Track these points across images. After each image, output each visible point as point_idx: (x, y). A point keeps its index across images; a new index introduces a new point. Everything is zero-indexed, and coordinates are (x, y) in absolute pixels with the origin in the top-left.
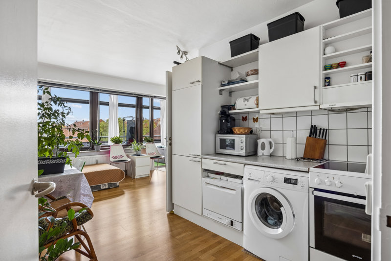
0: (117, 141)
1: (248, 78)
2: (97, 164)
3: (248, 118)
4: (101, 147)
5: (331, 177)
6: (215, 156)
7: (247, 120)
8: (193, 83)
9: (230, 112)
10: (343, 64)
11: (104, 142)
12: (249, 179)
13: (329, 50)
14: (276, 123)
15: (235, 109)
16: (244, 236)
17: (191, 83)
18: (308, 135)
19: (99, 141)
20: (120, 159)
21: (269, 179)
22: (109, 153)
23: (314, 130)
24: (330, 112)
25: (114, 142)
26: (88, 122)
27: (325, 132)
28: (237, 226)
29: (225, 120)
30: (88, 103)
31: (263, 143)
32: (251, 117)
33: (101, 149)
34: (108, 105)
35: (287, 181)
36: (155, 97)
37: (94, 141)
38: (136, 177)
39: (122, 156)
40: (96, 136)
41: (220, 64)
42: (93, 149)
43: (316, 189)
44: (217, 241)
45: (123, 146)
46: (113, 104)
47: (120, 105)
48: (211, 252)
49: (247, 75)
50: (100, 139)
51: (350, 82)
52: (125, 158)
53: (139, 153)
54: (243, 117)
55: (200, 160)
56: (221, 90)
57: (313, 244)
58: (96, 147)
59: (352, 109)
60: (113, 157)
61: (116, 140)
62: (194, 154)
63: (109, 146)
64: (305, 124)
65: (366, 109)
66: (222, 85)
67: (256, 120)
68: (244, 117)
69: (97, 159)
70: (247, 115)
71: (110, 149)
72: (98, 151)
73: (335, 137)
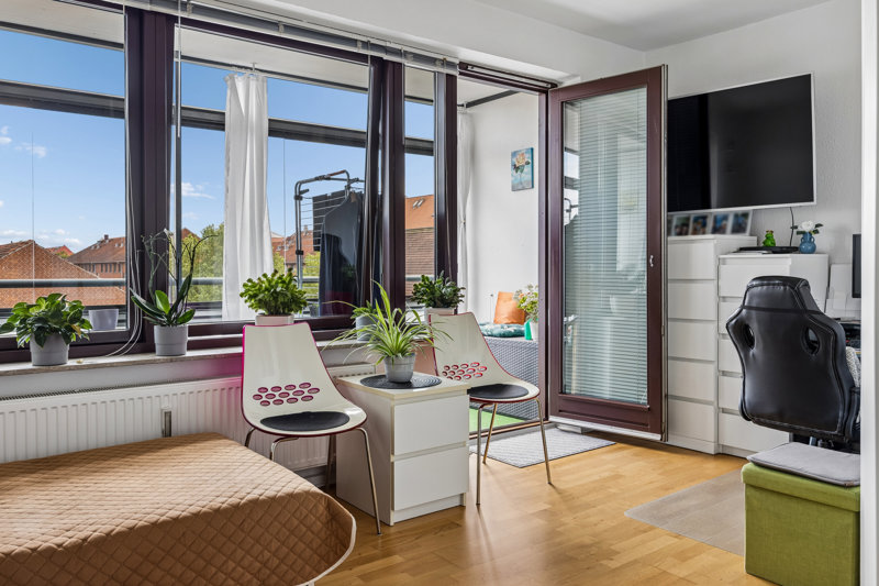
0: (275, 301)
2: (170, 438)
4: (194, 331)
11: (206, 306)
19: (180, 297)
20: (300, 407)
22: (234, 366)
25: (261, 304)
26: (118, 240)
30: (119, 114)
33: (192, 346)
34: (220, 126)
36: (464, 67)
37: (151, 301)
38: (394, 518)
39: (308, 392)
40: (164, 271)
42: (145, 344)
45: (314, 325)
46: (244, 120)
47: (279, 129)
50: (185, 287)
52: (327, 400)
53: (406, 367)
58: (164, 337)
60: (264, 396)
61: (275, 295)
63: (239, 328)
69: (167, 405)
71: (240, 343)
72: (173, 356)
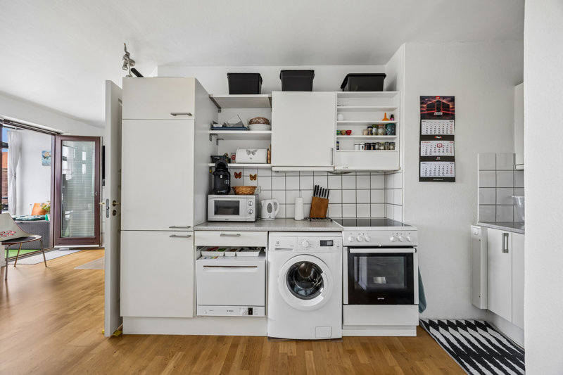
1: (252, 126)
3: (242, 174)
5: (362, 233)
6: (207, 225)
7: (242, 177)
8: (174, 115)
9: (229, 165)
10: (348, 133)
12: (277, 249)
13: (341, 117)
14: (279, 182)
15: (235, 162)
16: (269, 322)
17: (172, 114)
18: (312, 195)
21: (304, 244)
23: (317, 190)
24: (329, 174)
27: (326, 192)
28: (259, 312)
29: (224, 176)
31: (270, 204)
32: (247, 173)
35: (323, 243)
41: (212, 99)
43: (349, 247)
44: (229, 345)
48: (236, 364)
49: (251, 122)
51: (354, 149)
54: (235, 173)
55: (192, 234)
56: (211, 135)
57: (346, 301)
59: (345, 173)
62: (176, 225)
64: (308, 184)
65: (355, 174)
66: (212, 128)
67: (253, 178)
68: (238, 173)
70: (242, 171)
73: (333, 198)
